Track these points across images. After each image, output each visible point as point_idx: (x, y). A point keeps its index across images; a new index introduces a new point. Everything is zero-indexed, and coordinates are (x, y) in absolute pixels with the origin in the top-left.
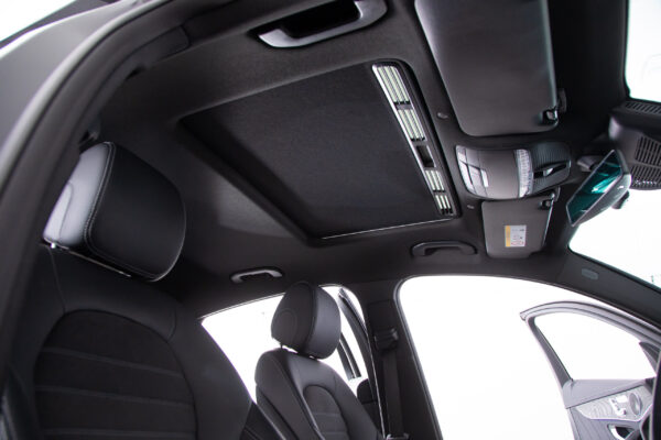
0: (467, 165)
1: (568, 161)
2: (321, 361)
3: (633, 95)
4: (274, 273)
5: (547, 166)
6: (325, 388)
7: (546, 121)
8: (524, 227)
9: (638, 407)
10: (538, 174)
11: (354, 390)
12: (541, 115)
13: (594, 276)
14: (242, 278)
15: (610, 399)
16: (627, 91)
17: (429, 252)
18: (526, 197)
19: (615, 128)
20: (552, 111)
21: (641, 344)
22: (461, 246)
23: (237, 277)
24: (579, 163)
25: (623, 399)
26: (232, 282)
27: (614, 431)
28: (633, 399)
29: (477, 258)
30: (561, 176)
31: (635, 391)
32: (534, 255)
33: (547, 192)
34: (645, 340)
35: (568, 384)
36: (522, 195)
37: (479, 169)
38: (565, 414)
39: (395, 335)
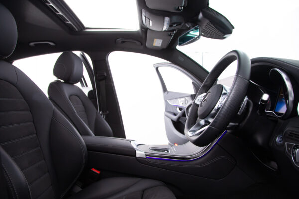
0: (145, 17)
1: (182, 23)
2: (75, 84)
3: (210, 6)
4: (51, 44)
5: (175, 23)
6: (77, 95)
7: (178, 9)
8: (162, 40)
9: (187, 102)
10: (171, 26)
11: (87, 94)
12: (177, 8)
13: (182, 59)
14: (35, 44)
15: (179, 99)
16: (208, 4)
17: (123, 42)
18: (165, 31)
19: (201, 16)
20: (181, 7)
21: (193, 83)
22: (137, 42)
23: (32, 44)
24: (186, 24)
25: (183, 99)
26: (30, 46)
27: (178, 109)
28: (186, 100)
29: (142, 47)
30: (179, 27)
31: (187, 98)
32: (163, 50)
33: (173, 31)
34: (195, 82)
35: (166, 92)
36: (164, 30)
37: (149, 20)
38: (164, 102)
39: (105, 74)
